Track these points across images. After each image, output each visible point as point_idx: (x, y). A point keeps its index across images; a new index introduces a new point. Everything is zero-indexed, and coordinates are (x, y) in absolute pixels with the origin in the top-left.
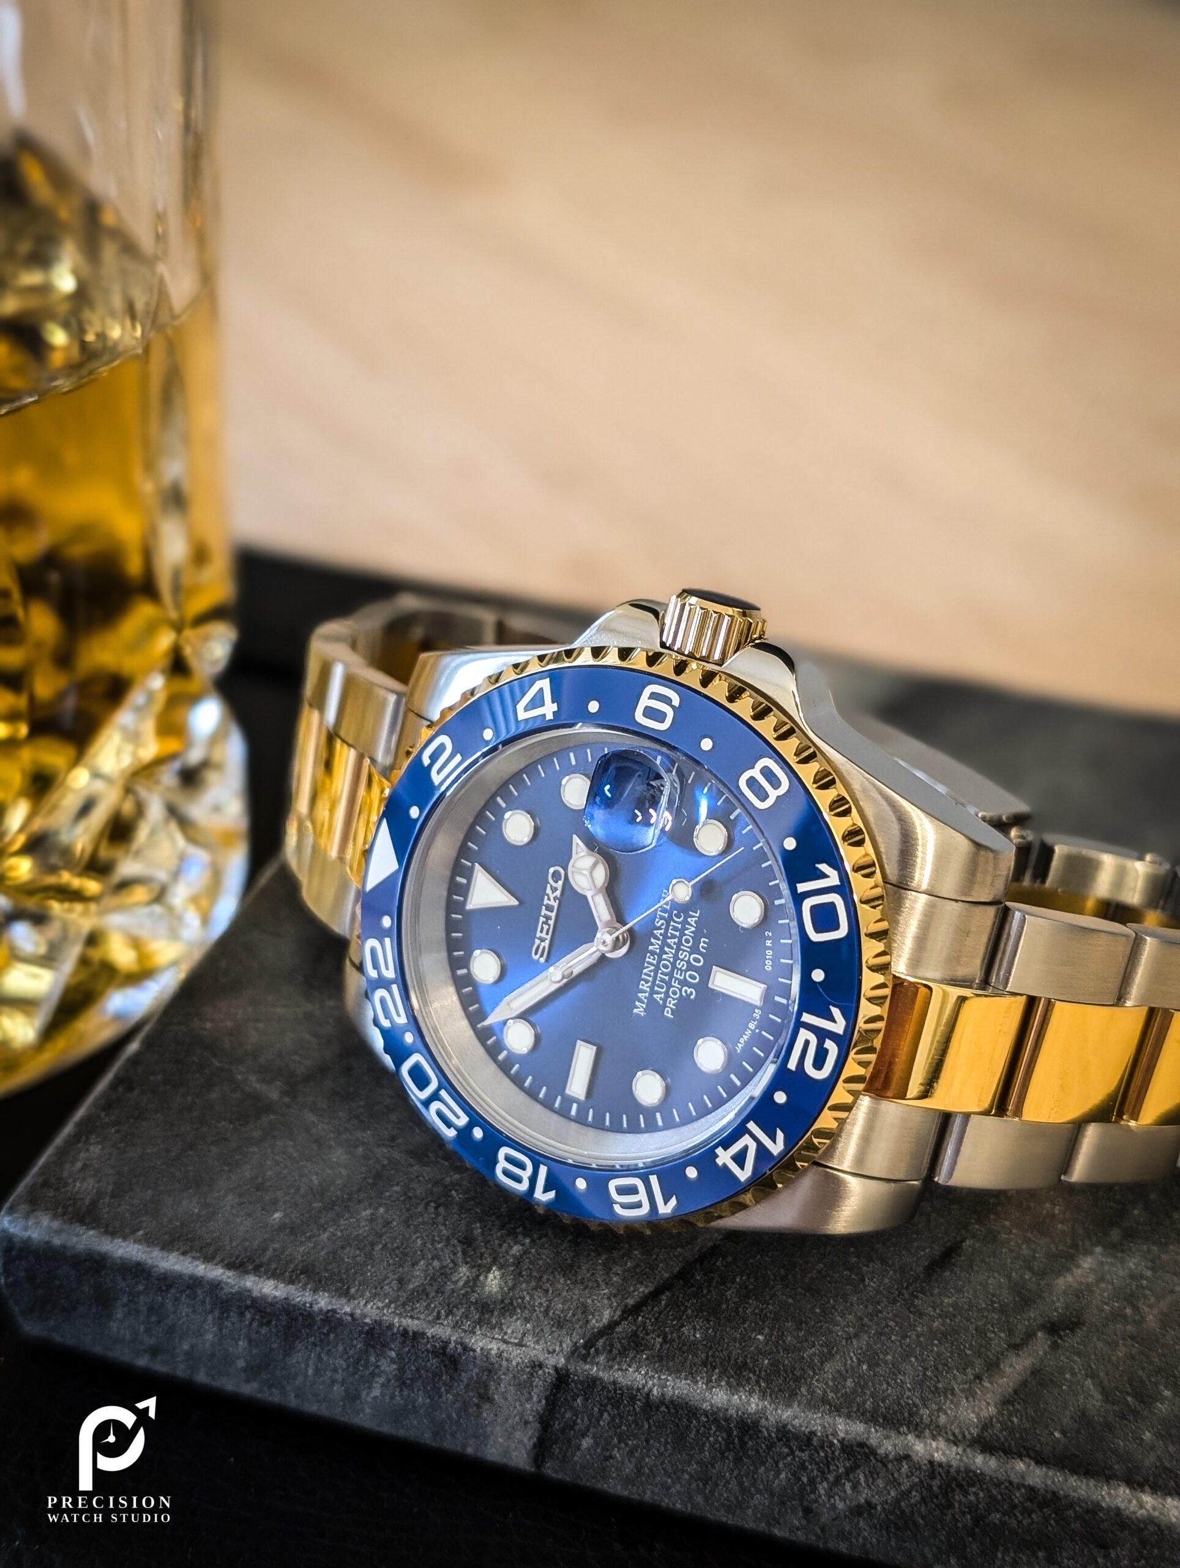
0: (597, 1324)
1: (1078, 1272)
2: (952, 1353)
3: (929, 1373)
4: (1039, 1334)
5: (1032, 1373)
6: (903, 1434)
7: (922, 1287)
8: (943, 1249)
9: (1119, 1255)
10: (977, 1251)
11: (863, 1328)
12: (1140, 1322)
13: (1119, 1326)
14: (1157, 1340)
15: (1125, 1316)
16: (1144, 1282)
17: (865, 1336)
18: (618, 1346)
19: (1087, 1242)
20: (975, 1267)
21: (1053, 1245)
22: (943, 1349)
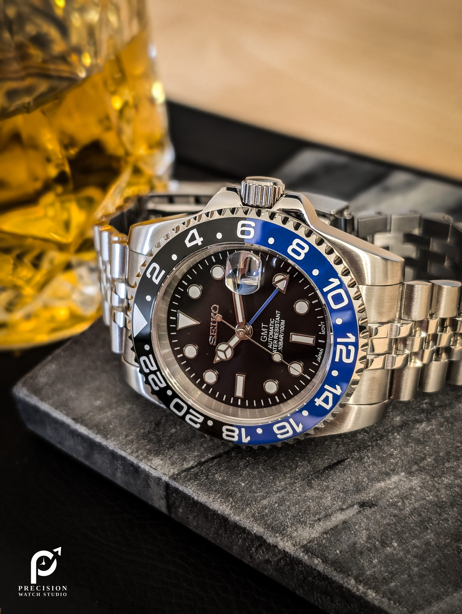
0: (186, 466)
1: (388, 482)
2: (315, 506)
3: (300, 514)
4: (356, 506)
5: (343, 522)
6: (277, 537)
7: (318, 476)
8: (336, 461)
9: (411, 478)
10: (350, 464)
11: (285, 489)
12: (402, 510)
13: (392, 510)
14: (404, 520)
15: (397, 506)
16: (414, 492)
17: (283, 492)
18: (189, 477)
19: (400, 470)
20: (345, 472)
21: (384, 468)
22: (312, 504)
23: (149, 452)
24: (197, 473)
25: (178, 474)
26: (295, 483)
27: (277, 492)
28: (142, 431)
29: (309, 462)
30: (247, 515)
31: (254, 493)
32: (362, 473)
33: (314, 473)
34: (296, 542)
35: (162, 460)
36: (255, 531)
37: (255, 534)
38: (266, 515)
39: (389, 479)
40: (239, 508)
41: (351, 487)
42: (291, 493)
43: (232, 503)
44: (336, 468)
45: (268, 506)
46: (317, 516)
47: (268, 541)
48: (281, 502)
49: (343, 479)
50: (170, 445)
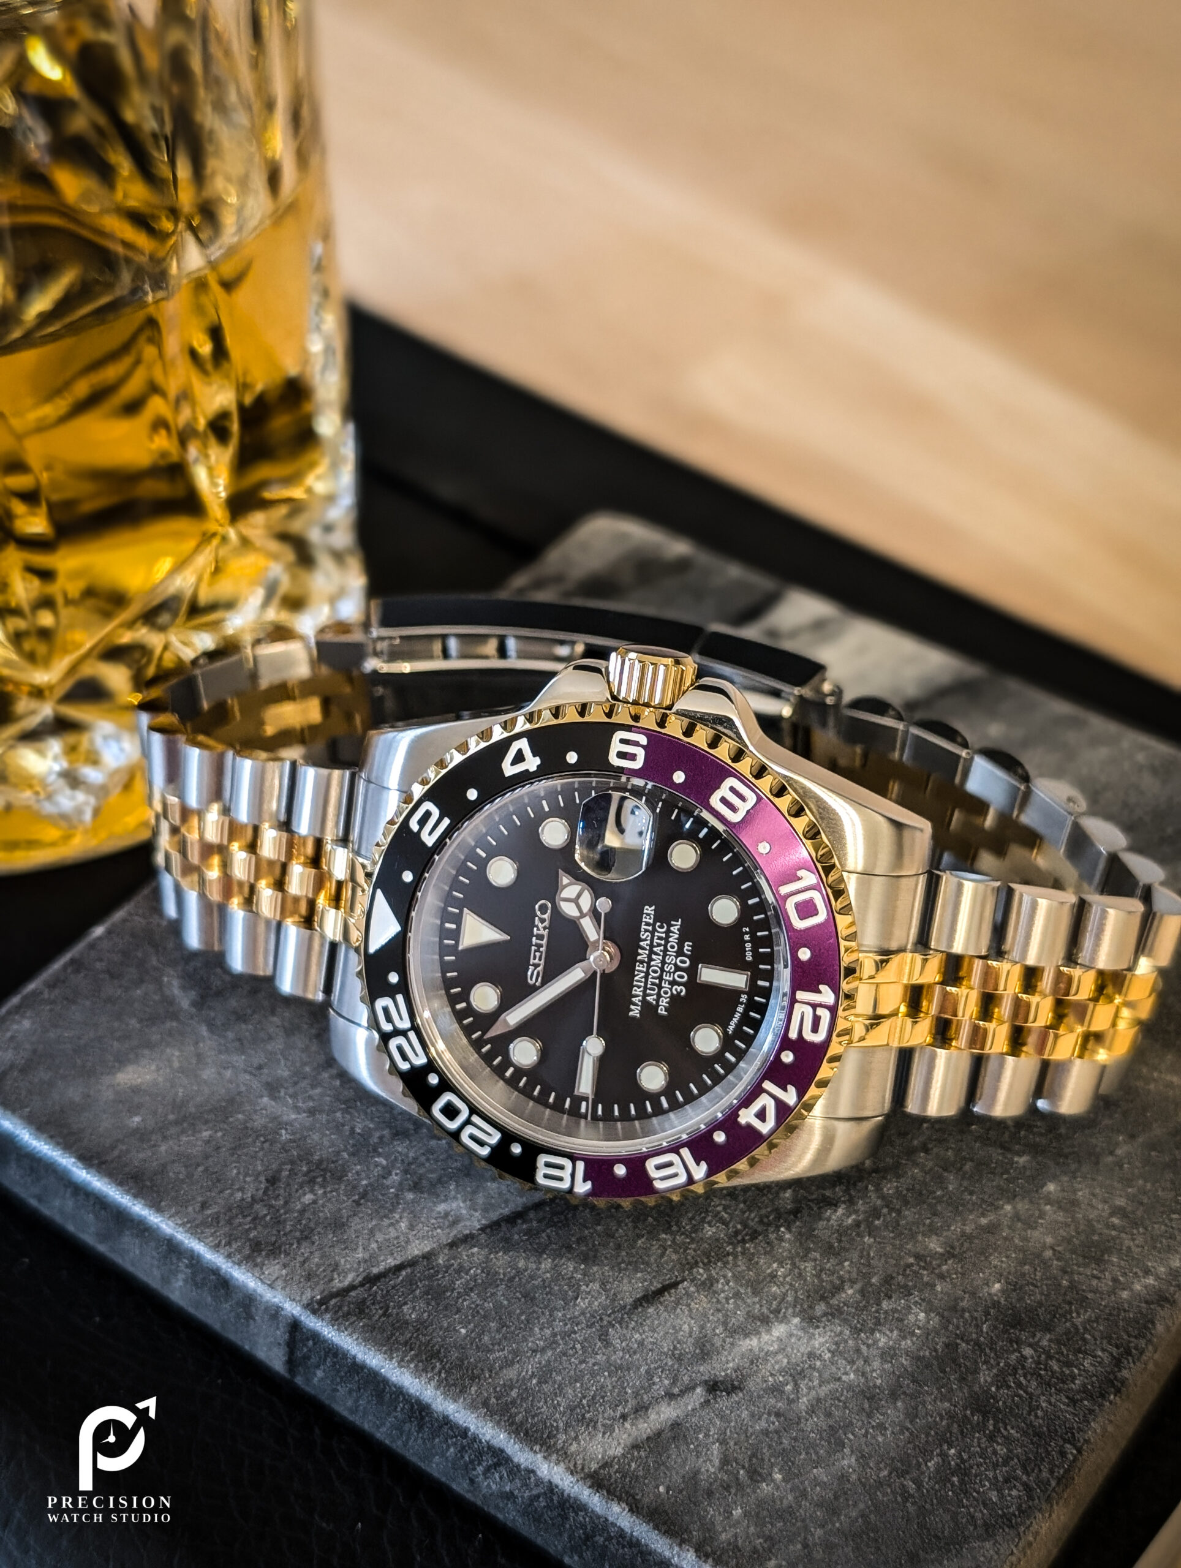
0: (338, 1284)
1: (765, 1337)
2: (614, 1387)
3: (584, 1402)
4: (699, 1390)
5: (672, 1425)
6: (535, 1452)
7: (622, 1318)
8: (659, 1286)
9: (811, 1330)
10: (688, 1295)
11: (552, 1344)
12: (793, 1401)
13: (772, 1401)
14: (798, 1424)
15: (783, 1392)
16: (818, 1363)
17: (550, 1353)
18: (345, 1309)
19: (790, 1311)
20: (678, 1310)
21: (758, 1306)
22: (608, 1382)
23: (256, 1247)
24: (364, 1301)
25: (322, 1302)
26: (575, 1332)
27: (534, 1351)
28: (239, 1195)
29: (603, 1284)
30: (473, 1400)
31: (489, 1351)
32: (713, 1314)
33: (614, 1312)
34: (575, 1464)
35: (285, 1266)
36: (488, 1437)
37: (488, 1442)
38: (513, 1402)
39: (769, 1331)
40: (454, 1385)
41: (689, 1347)
42: (565, 1354)
43: (440, 1372)
44: (661, 1303)
45: (518, 1381)
46: (620, 1408)
47: (516, 1460)
48: (545, 1374)
49: (674, 1327)
50: (302, 1232)
